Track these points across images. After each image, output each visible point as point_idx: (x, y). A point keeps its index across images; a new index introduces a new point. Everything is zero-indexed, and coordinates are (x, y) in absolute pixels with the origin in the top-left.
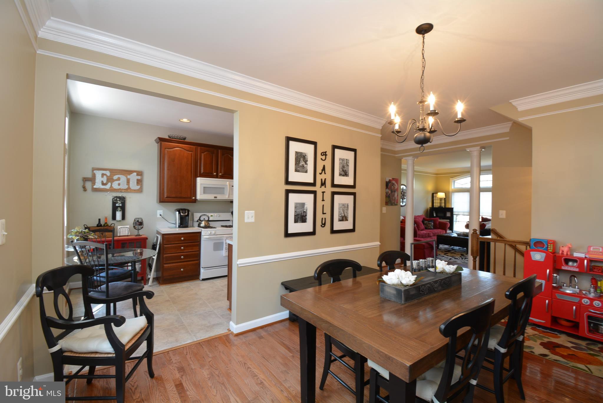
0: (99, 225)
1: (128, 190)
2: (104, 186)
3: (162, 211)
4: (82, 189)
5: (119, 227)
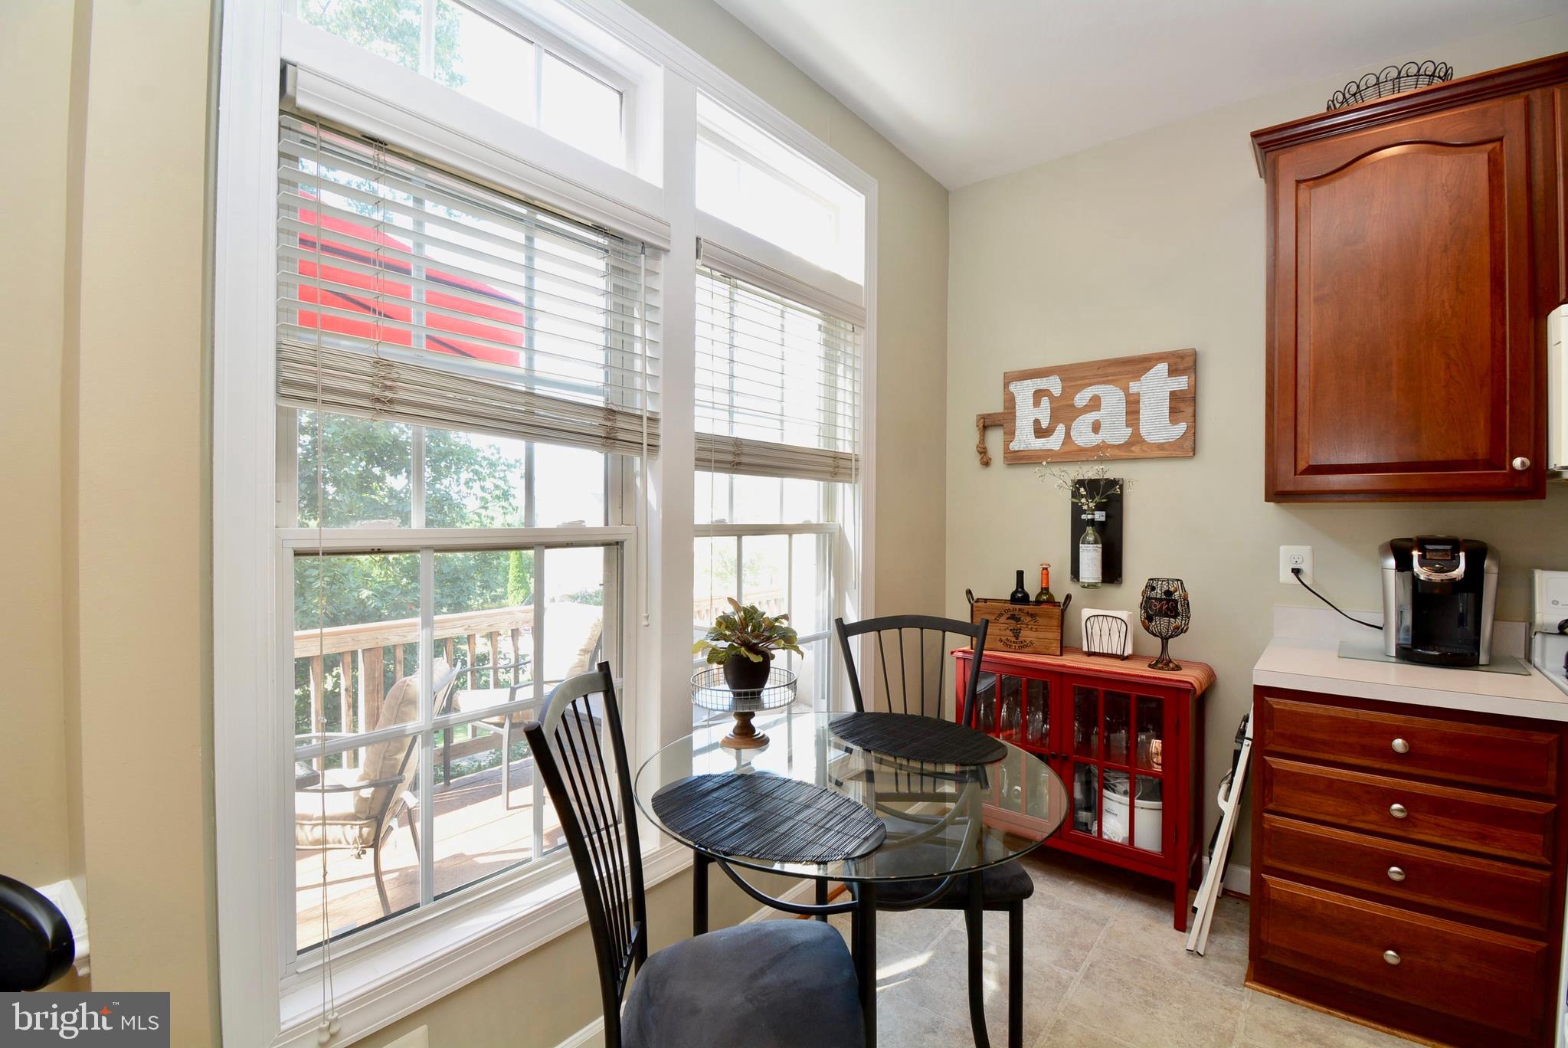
0: (1019, 597)
1: (1133, 448)
2: (1043, 440)
3: (1308, 548)
4: (976, 459)
5: (1086, 613)
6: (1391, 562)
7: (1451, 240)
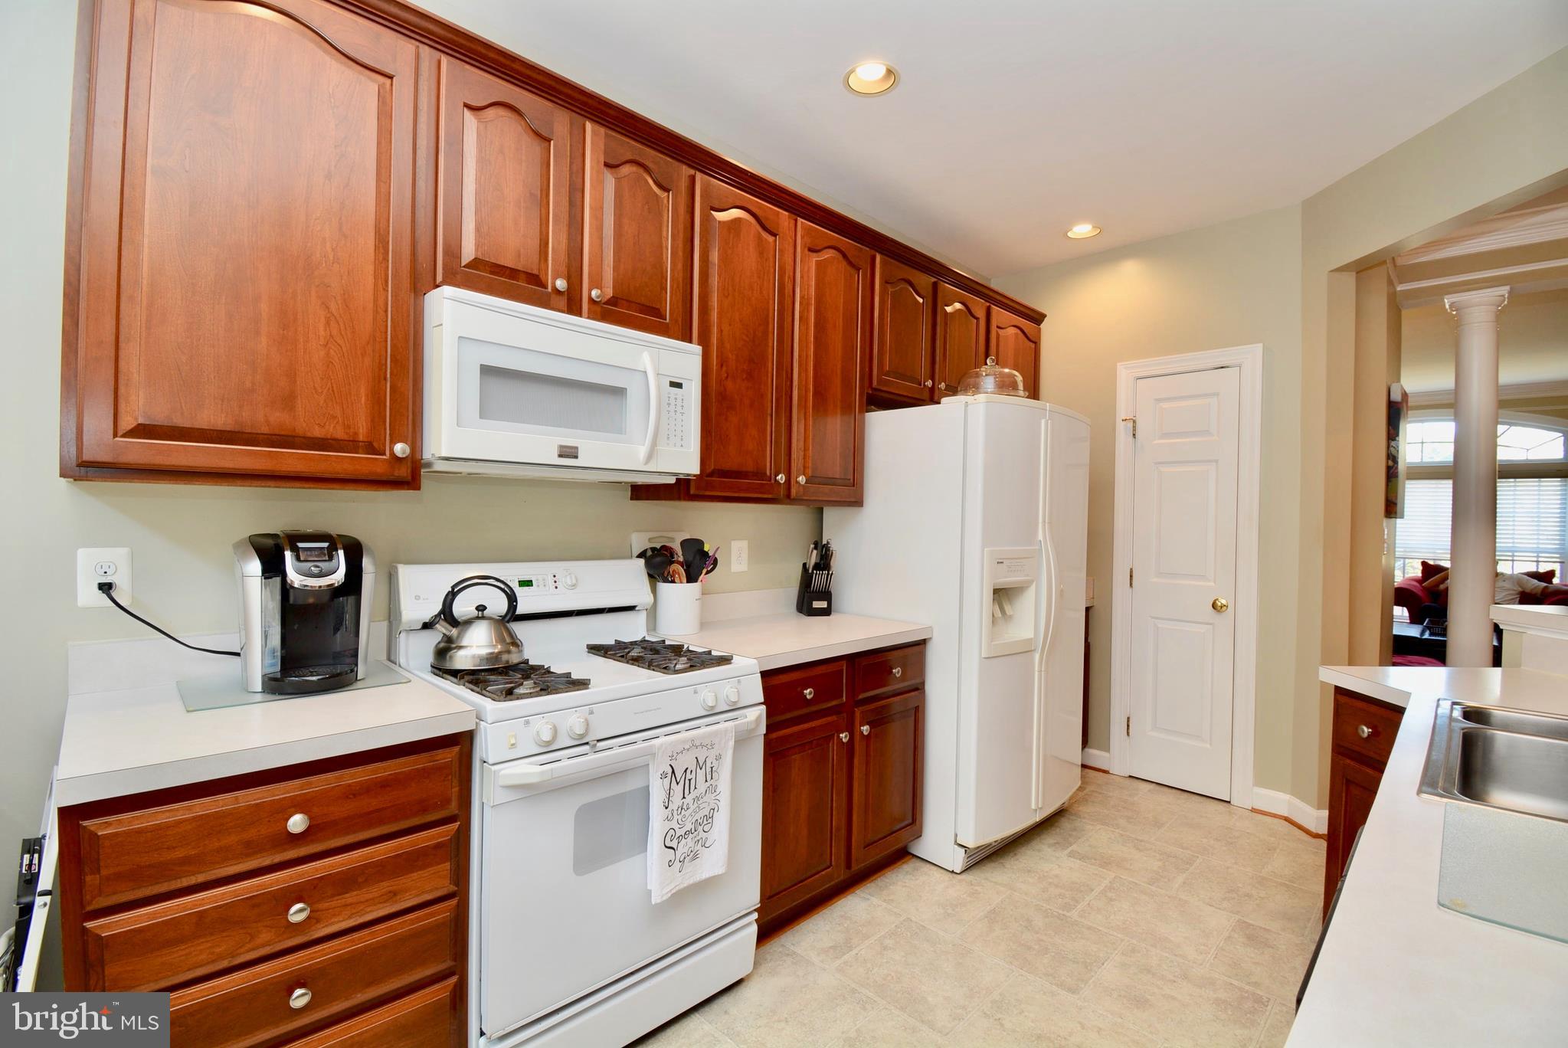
3: (124, 552)
6: (255, 566)
7: (335, 166)
